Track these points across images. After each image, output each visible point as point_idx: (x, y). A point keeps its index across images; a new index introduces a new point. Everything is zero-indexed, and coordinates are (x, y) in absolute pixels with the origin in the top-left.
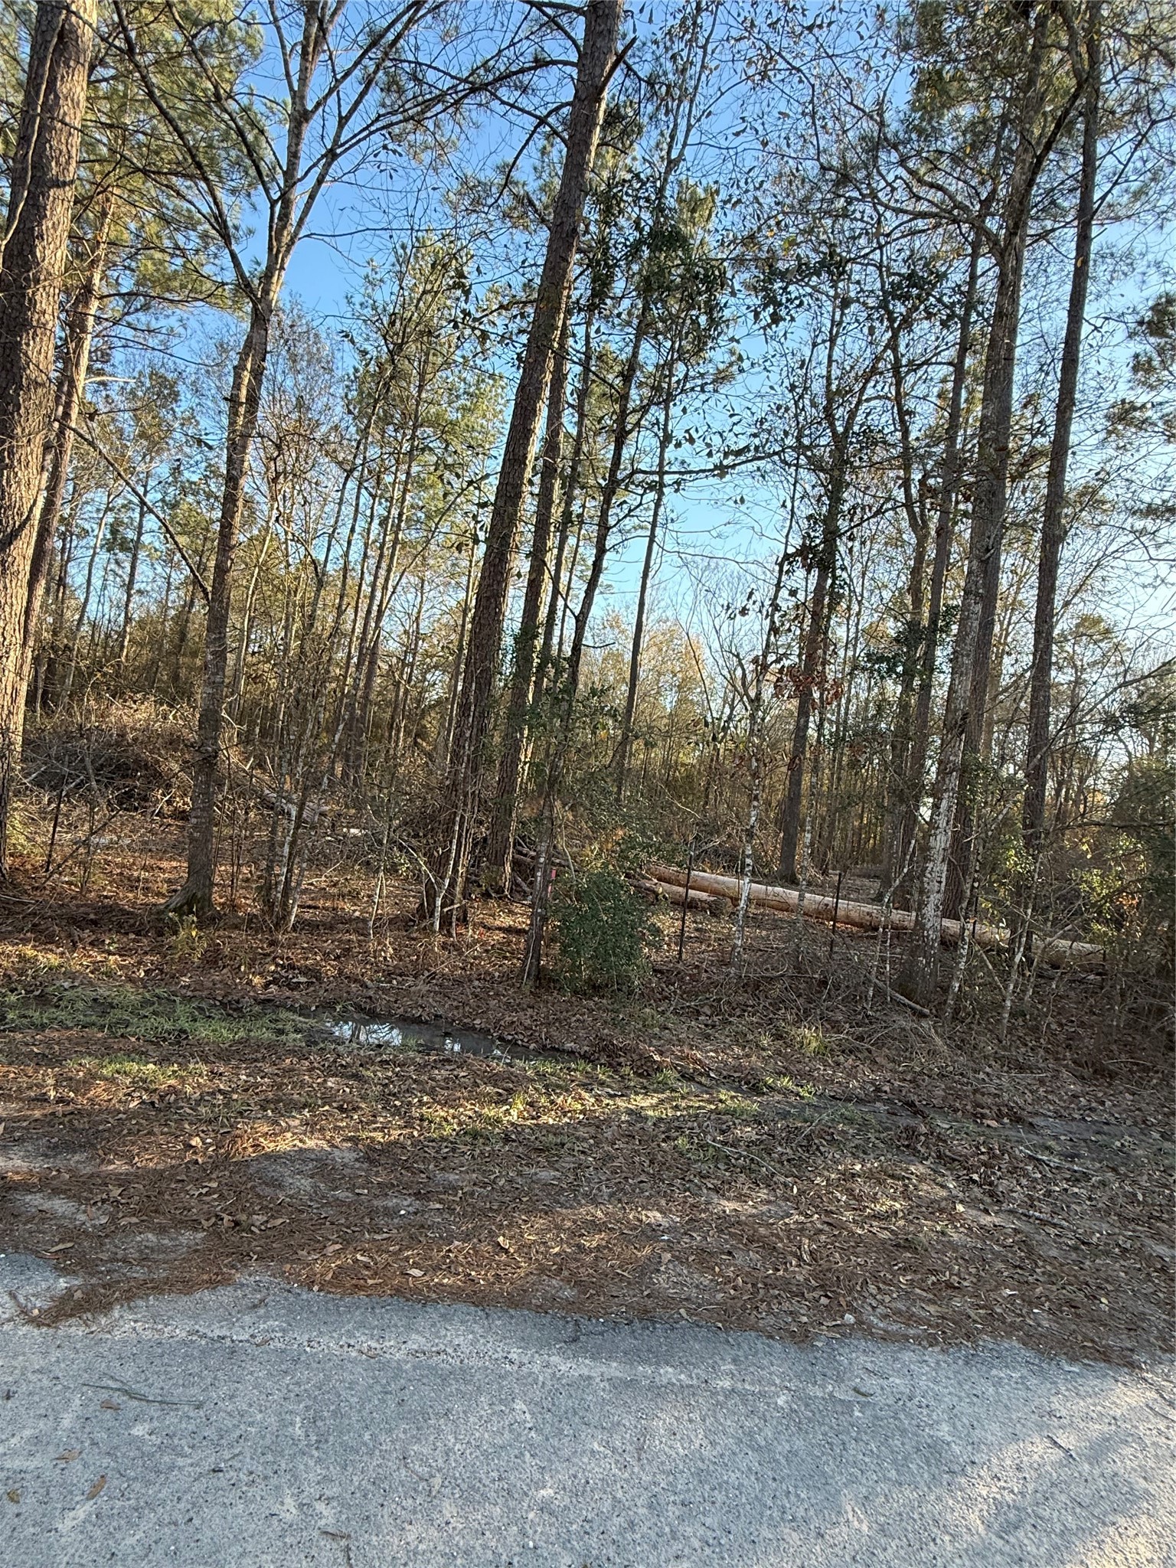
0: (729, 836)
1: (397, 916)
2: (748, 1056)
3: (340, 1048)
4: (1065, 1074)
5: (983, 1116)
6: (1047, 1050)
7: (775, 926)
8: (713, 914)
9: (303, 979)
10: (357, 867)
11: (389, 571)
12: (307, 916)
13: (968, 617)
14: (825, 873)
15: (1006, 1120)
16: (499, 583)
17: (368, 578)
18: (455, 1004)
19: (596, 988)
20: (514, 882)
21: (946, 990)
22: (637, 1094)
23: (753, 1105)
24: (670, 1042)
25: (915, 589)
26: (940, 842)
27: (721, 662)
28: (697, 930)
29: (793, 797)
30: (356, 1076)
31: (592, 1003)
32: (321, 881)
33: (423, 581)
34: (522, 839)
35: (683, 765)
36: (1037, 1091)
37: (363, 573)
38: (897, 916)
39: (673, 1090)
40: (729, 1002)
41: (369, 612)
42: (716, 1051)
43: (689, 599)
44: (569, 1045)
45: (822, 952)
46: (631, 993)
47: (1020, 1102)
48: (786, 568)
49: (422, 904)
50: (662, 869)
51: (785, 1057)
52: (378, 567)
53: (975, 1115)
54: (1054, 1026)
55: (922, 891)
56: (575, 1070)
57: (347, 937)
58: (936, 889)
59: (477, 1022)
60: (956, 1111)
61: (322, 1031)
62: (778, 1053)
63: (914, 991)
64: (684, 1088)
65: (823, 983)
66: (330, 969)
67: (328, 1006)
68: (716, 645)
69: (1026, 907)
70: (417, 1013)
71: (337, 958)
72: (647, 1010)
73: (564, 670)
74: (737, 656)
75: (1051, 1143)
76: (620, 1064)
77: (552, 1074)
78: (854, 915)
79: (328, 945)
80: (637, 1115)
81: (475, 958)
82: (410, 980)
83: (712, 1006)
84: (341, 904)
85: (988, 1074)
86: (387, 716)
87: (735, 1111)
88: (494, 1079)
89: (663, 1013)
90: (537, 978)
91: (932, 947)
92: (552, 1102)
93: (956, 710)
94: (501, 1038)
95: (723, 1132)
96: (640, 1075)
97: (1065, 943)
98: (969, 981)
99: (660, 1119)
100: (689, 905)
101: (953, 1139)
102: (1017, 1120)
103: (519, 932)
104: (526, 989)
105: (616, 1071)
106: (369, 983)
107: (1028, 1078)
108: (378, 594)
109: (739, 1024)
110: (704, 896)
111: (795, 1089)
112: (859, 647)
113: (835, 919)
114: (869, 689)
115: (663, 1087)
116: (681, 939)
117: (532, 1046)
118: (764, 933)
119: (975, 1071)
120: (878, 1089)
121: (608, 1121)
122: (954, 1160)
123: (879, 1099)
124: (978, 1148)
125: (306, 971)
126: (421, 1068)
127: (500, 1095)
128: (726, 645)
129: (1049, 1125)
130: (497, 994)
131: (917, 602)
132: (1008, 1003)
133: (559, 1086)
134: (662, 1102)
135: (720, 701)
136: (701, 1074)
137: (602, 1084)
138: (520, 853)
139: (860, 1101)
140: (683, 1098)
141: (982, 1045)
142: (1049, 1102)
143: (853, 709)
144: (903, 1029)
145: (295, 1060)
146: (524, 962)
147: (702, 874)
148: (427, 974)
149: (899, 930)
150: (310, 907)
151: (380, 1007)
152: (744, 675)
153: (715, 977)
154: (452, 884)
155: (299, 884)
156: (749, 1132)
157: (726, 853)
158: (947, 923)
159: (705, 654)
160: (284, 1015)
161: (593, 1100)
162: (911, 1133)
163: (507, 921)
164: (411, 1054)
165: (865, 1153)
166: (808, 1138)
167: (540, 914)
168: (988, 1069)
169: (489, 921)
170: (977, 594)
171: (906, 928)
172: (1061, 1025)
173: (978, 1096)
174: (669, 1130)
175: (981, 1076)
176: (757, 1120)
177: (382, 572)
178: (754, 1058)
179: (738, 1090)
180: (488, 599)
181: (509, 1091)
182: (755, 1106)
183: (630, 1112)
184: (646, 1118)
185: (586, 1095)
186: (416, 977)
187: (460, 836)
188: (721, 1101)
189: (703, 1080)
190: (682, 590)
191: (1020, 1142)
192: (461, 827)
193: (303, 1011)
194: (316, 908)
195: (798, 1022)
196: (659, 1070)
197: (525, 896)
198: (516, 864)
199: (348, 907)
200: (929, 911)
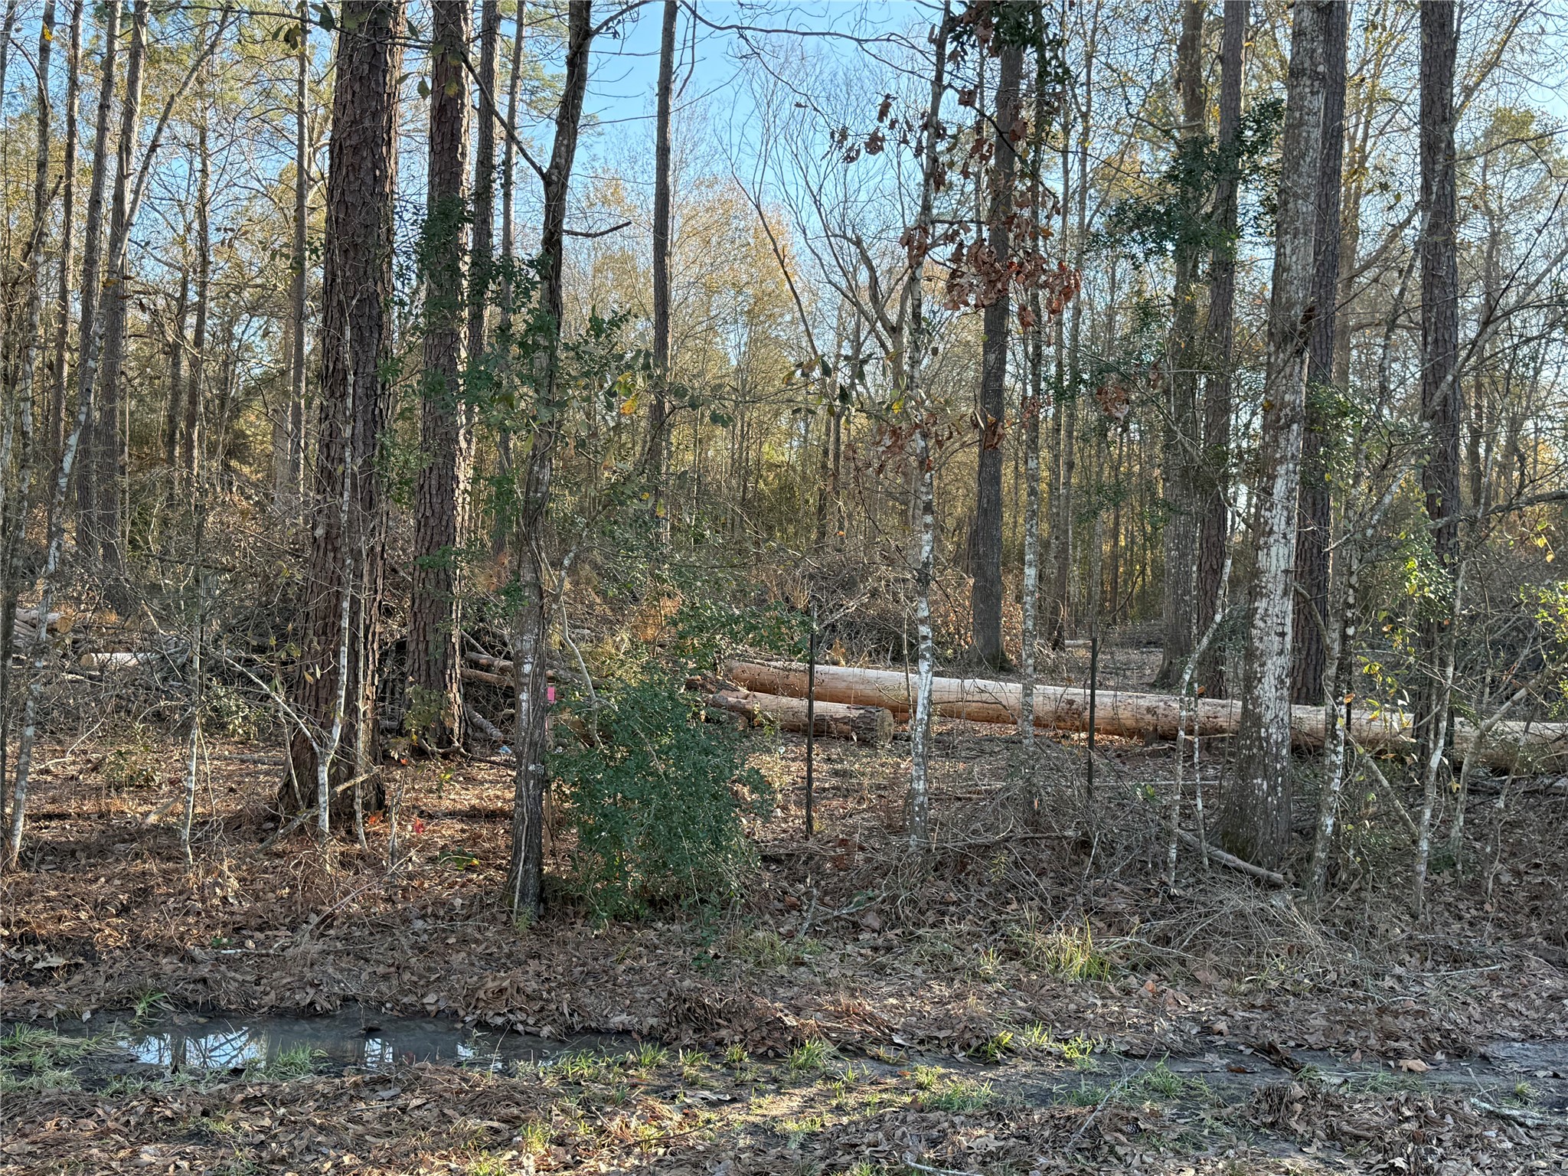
0: (874, 593)
1: (239, 815)
2: (960, 997)
3: (157, 1087)
4: (1534, 961)
5: (1399, 1054)
6: (1499, 924)
7: (980, 749)
8: (864, 742)
9: (56, 961)
10: (138, 726)
11: (129, 114)
12: (46, 835)
13: (1301, 123)
14: (1057, 645)
15: (1439, 1056)
16: (375, 115)
17: (86, 133)
18: (381, 969)
19: (658, 905)
20: (467, 721)
21: (1308, 833)
22: (761, 1093)
23: (978, 1087)
24: (810, 987)
25: (1189, 81)
26: (1278, 558)
27: (828, 258)
28: (836, 773)
29: (989, 506)
30: (198, 1136)
31: (651, 935)
32: (67, 764)
33: (203, 131)
34: (479, 637)
35: (772, 466)
36: (1487, 997)
37: (71, 122)
38: (1205, 708)
39: (829, 1078)
40: (912, 902)
41: (95, 203)
42: (899, 995)
43: (755, 135)
44: (618, 1020)
45: (1073, 787)
46: (725, 905)
47: (1461, 1019)
48: (950, 48)
49: (288, 785)
50: (755, 668)
51: (1030, 989)
52: (104, 107)
53: (1384, 1054)
54: (1506, 878)
55: (1250, 655)
56: (636, 1065)
57: (138, 866)
58: (1276, 647)
59: (431, 999)
60: (1348, 1051)
61: (111, 1059)
62: (1016, 984)
63: (1251, 841)
64: (850, 1070)
65: (1084, 845)
66: (110, 934)
67: (119, 1007)
68: (815, 224)
69: (1443, 664)
70: (303, 998)
71: (123, 910)
72: (760, 934)
73: (534, 284)
74: (858, 243)
75: (1523, 1085)
76: (720, 1043)
77: (594, 1080)
78: (1126, 716)
79: (100, 888)
80: (768, 1133)
81: (410, 877)
82: (283, 937)
83: (880, 912)
84: (116, 804)
85: (1399, 978)
86: (161, 417)
87: (950, 1102)
88: (480, 1103)
89: (790, 936)
90: (541, 899)
91: (1277, 758)
92: (602, 1131)
93: (1291, 305)
94: (481, 1025)
95: (933, 1143)
96: (763, 1058)
97: (1516, 725)
98: (1350, 813)
99: (812, 1136)
100: (816, 730)
101: (1353, 1100)
102: (1461, 1053)
103: (492, 816)
104: (521, 924)
105: (715, 1057)
106: (198, 952)
107: (1470, 975)
108: (112, 165)
109: (937, 939)
110: (839, 709)
111: (1055, 1047)
112: (1091, 204)
113: (1091, 727)
114: (1114, 286)
115: (809, 1073)
116: (808, 794)
117: (546, 1031)
118: (961, 766)
119: (1376, 976)
120: (1207, 1030)
121: (713, 1152)
122: (1358, 1138)
123: (1210, 1047)
124: (1397, 1111)
125: (59, 944)
126: (328, 1102)
127: (497, 1131)
128: (834, 225)
129: (1513, 1054)
130: (464, 941)
131: (1195, 105)
132: (1424, 845)
133: (606, 1100)
134: (810, 1102)
135: (831, 336)
136: (877, 1042)
137: (692, 1084)
138: (475, 664)
139: (1177, 1055)
140: (849, 1089)
141: (1382, 927)
142: (1511, 1013)
143: (1085, 328)
144: (1241, 915)
145: (65, 1121)
146: (510, 872)
147: (833, 669)
148: (314, 919)
149: (1211, 736)
150: (49, 817)
151: (228, 994)
152: (874, 282)
153: (881, 858)
154: (349, 736)
155: (22, 772)
156: (982, 1137)
157: (870, 627)
158: (1300, 711)
159: (794, 244)
160: (25, 1036)
161: (678, 1117)
162: (1277, 1100)
163: (467, 798)
164: (306, 1079)
165: (1198, 1147)
166: (1093, 1132)
167: (533, 775)
168: (1399, 970)
169: (429, 802)
170: (1315, 76)
171: (1221, 730)
172: (1517, 874)
173: (1388, 1019)
174: (832, 1152)
175: (1389, 982)
176: (995, 1113)
177: (115, 117)
178: (972, 1000)
179: (950, 1061)
180: (356, 150)
181: (513, 1122)
182: (986, 1089)
183: (754, 1129)
184: (785, 1137)
185: (664, 1109)
186: (293, 928)
187: (354, 638)
188: (921, 1087)
189: (882, 1051)
190: (739, 117)
191: (1468, 1091)
192: (353, 621)
193: (66, 1023)
194: (62, 816)
195: (1046, 922)
196: (797, 1043)
197: (495, 747)
198: (469, 686)
199: (129, 806)
200: (1268, 690)
